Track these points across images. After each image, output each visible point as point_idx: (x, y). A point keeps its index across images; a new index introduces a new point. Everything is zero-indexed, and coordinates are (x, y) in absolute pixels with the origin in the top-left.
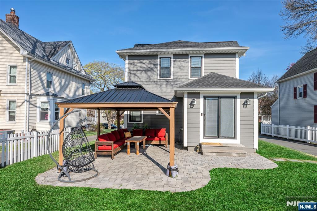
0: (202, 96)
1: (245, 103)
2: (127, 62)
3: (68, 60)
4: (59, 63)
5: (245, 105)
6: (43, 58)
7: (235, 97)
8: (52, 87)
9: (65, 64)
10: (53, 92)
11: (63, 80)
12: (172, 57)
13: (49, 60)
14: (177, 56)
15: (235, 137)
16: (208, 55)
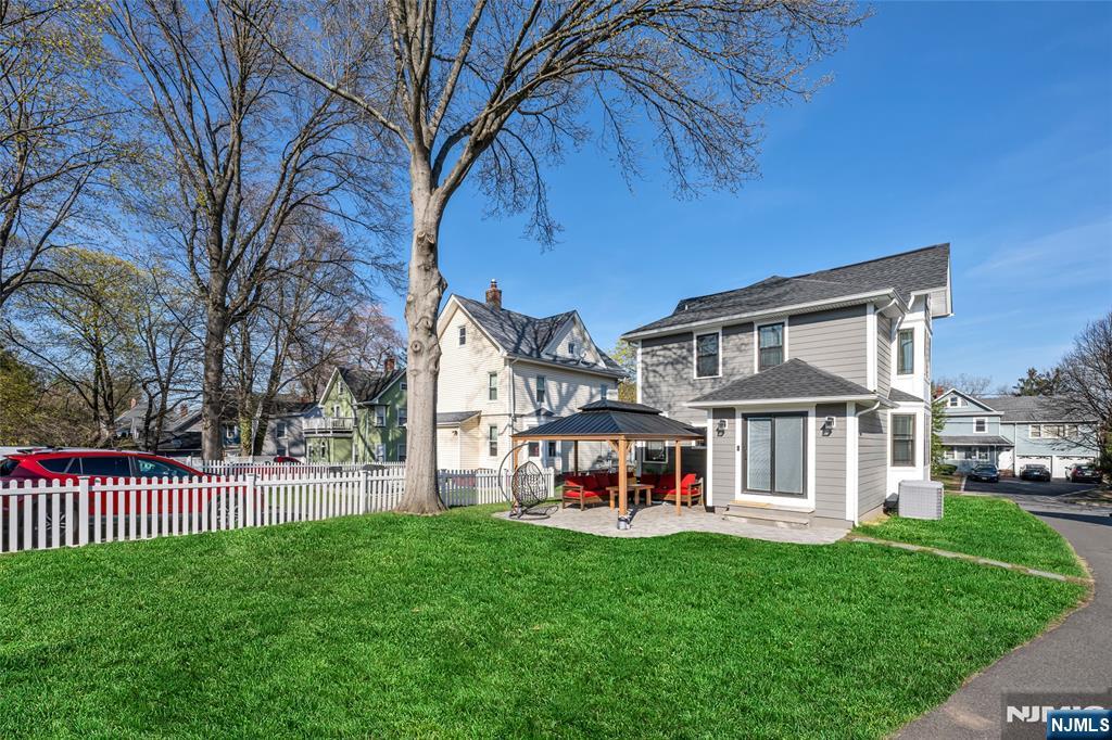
0: (738, 414)
1: (827, 427)
2: (640, 351)
3: (571, 347)
4: (556, 357)
5: (826, 430)
6: (530, 355)
7: (804, 415)
8: (545, 398)
9: (569, 356)
10: (548, 409)
11: (564, 385)
12: (720, 334)
13: (539, 356)
14: (729, 330)
15: (803, 495)
16: (797, 319)
